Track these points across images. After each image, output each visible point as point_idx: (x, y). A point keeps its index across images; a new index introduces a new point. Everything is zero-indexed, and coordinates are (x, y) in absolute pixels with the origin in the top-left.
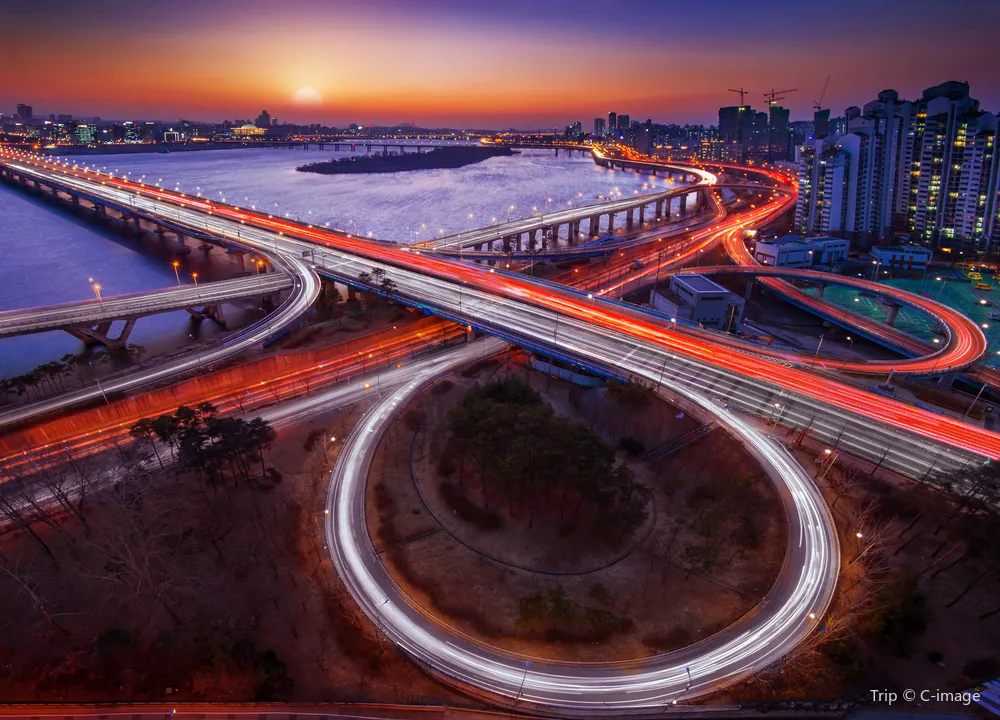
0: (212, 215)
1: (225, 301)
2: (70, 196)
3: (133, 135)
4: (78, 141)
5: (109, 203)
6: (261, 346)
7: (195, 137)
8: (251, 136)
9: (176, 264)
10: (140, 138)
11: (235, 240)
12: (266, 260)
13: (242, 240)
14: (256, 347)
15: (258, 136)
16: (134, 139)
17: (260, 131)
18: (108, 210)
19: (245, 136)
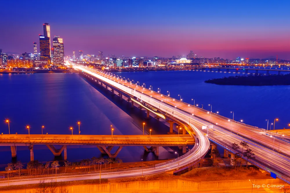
0: (163, 102)
1: (161, 145)
2: (111, 89)
3: (135, 63)
4: (116, 66)
5: (124, 93)
6: (172, 173)
7: (159, 64)
8: (184, 64)
9: (144, 124)
10: (138, 65)
11: (170, 115)
12: (184, 128)
13: (174, 116)
14: (170, 173)
15: (188, 64)
16: (136, 65)
17: (189, 61)
18: (123, 96)
19: (181, 64)
